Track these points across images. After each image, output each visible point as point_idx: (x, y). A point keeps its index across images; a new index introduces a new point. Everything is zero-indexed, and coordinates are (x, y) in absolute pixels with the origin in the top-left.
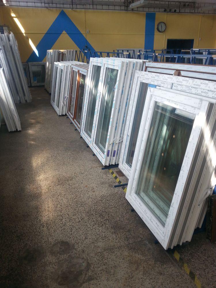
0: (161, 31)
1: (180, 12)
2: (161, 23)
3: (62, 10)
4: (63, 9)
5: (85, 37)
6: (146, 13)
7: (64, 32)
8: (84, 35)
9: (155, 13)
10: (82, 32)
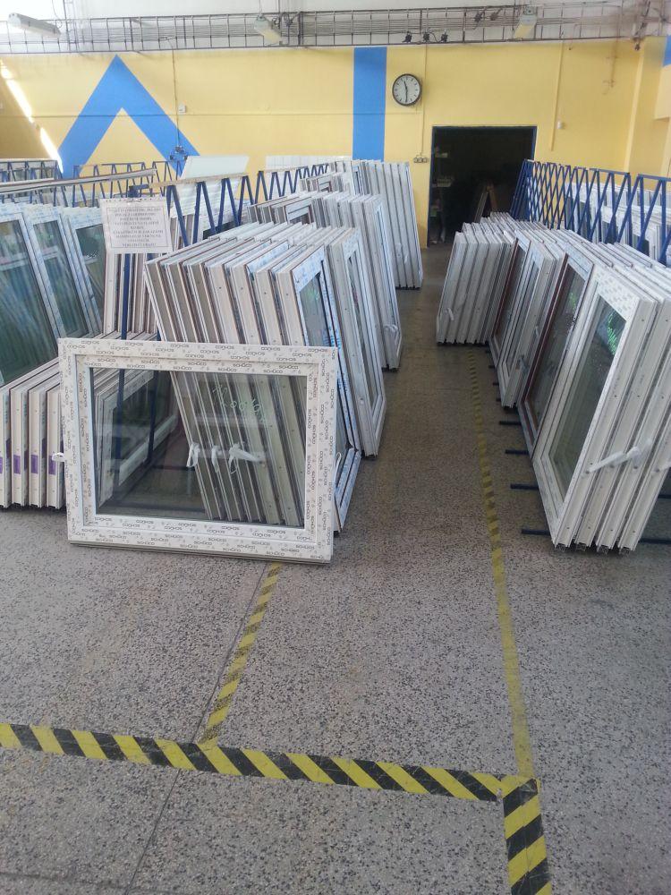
0: (403, 101)
1: (466, 39)
2: (404, 79)
3: (117, 56)
4: (119, 53)
5: (175, 122)
6: (355, 49)
7: (122, 112)
8: (173, 119)
9: (386, 48)
10: (168, 110)
